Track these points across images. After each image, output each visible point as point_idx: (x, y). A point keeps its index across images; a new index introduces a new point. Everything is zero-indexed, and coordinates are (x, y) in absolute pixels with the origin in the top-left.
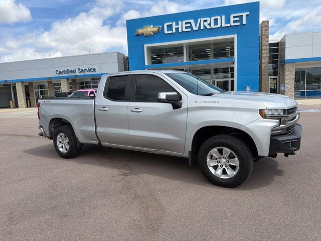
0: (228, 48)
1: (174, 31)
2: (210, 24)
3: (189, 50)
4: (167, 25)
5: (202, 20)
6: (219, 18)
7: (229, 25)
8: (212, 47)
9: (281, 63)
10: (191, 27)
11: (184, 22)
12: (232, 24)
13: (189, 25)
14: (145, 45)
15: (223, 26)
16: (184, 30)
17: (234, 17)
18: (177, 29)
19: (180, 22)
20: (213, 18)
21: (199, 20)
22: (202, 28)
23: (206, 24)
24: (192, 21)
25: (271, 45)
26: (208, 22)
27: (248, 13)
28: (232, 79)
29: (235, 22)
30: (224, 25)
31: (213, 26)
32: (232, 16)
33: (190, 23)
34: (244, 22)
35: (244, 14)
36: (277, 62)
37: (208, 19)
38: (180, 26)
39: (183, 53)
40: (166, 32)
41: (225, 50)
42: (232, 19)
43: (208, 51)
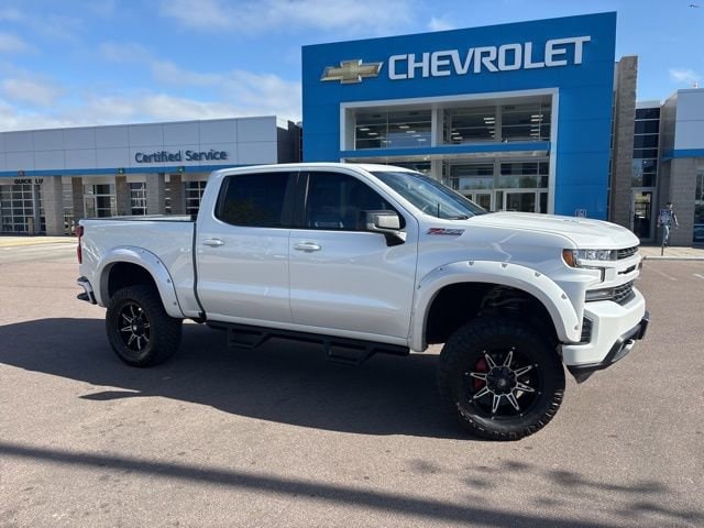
0: (536, 118)
1: (411, 74)
2: (495, 63)
3: (445, 118)
4: (396, 61)
5: (478, 51)
6: (518, 47)
7: (541, 65)
8: (499, 114)
9: (664, 155)
10: (451, 67)
11: (436, 55)
12: (549, 62)
13: (447, 62)
14: (342, 104)
15: (526, 67)
16: (435, 73)
17: (555, 47)
18: (418, 70)
19: (426, 56)
20: (503, 48)
21: (471, 51)
22: (477, 69)
23: (486, 61)
24: (455, 54)
25: (640, 113)
26: (493, 57)
27: (588, 38)
28: (543, 190)
29: (555, 57)
30: (528, 65)
31: (502, 66)
32: (549, 44)
33: (449, 57)
34: (578, 59)
35: (579, 41)
36: (655, 154)
37: (492, 49)
38: (425, 64)
39: (430, 125)
40: (392, 75)
41: (529, 121)
42: (549, 52)
43: (489, 120)
